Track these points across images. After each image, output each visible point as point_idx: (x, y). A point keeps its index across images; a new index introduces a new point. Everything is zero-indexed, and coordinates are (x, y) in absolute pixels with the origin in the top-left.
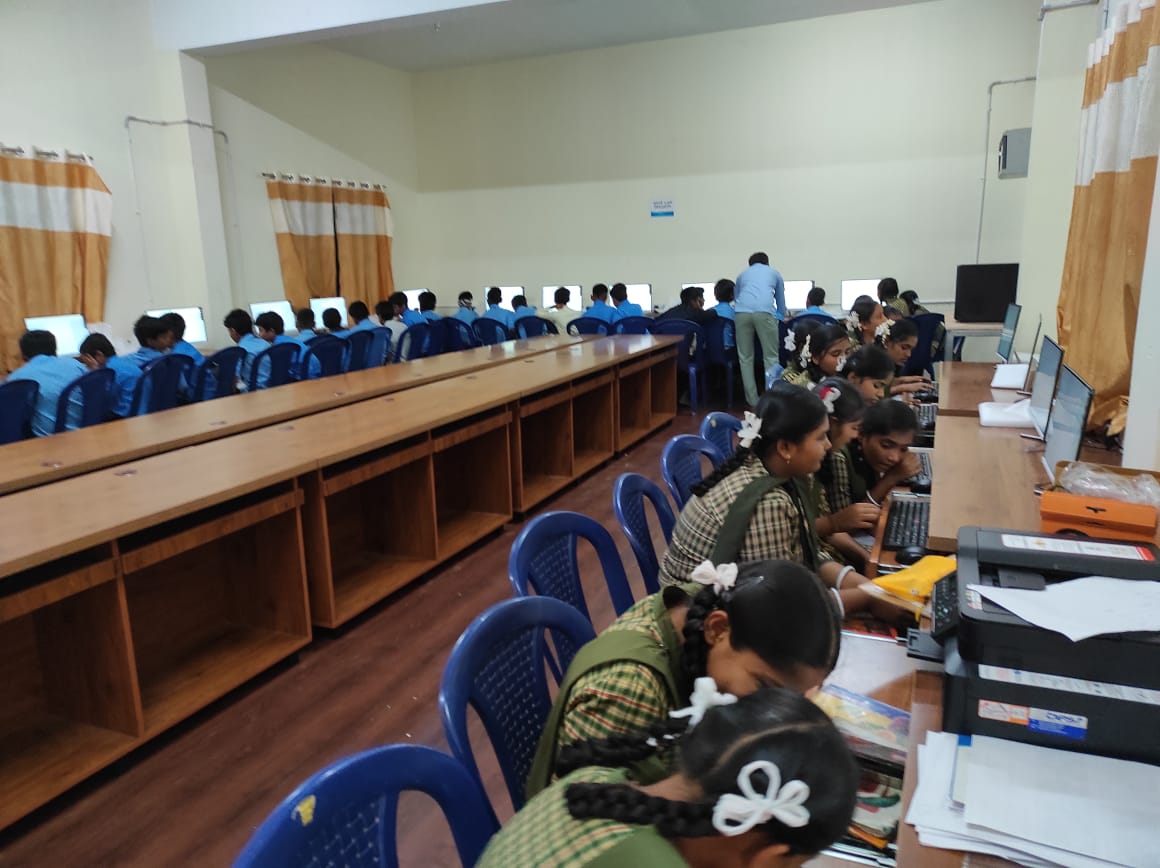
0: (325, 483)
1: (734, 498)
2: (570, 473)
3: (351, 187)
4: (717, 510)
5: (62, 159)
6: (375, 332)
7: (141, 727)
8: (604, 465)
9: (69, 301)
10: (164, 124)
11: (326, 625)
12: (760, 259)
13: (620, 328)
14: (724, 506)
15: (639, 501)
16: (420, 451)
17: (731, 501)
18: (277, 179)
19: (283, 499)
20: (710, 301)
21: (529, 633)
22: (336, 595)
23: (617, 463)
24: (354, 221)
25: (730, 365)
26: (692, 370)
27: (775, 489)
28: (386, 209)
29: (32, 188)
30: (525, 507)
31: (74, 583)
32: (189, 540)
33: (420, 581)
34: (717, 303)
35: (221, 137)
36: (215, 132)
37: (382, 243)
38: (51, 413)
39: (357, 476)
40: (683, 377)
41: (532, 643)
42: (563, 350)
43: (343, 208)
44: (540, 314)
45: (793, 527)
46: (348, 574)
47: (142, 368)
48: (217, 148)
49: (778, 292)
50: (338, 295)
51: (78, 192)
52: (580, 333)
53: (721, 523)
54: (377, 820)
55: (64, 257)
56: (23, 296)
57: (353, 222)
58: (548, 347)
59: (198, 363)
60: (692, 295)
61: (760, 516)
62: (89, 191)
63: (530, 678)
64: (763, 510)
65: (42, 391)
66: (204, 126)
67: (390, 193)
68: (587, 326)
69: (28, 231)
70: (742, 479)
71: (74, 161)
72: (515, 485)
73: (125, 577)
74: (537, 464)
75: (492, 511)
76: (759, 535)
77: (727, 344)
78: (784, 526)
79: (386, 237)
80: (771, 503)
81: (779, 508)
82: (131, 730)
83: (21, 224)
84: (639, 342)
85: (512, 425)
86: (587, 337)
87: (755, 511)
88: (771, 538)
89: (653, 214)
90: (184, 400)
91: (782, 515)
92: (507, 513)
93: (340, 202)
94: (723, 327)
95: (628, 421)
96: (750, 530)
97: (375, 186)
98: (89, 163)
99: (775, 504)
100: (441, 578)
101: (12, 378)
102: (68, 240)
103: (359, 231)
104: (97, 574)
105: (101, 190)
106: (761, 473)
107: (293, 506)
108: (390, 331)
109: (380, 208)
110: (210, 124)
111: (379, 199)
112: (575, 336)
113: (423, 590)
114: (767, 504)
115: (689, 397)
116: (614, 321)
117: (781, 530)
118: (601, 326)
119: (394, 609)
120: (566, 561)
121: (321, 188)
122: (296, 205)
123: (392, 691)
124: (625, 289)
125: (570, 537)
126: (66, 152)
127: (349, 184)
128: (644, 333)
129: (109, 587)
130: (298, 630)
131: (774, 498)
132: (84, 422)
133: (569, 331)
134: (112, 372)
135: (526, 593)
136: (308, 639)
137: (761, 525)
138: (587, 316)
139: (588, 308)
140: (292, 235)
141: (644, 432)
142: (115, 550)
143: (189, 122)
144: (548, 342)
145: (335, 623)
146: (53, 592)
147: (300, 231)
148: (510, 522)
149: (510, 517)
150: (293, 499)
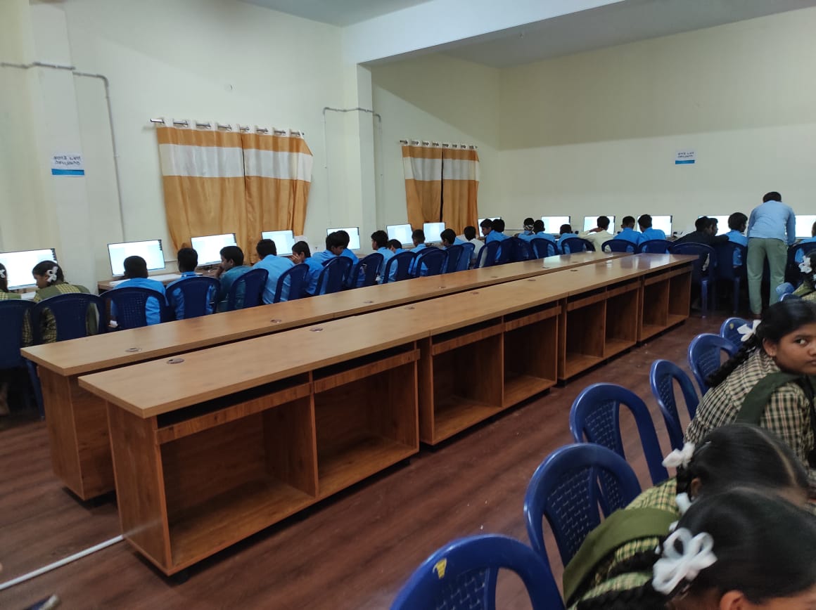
0: (433, 346)
1: (750, 389)
2: (601, 355)
3: (455, 148)
4: (734, 398)
5: (287, 135)
6: (464, 246)
7: (317, 491)
8: (628, 351)
9: (285, 222)
10: (345, 111)
11: (427, 442)
12: (774, 196)
13: (644, 248)
14: (741, 394)
15: (669, 382)
16: (496, 330)
17: (747, 391)
18: (408, 144)
19: (407, 354)
20: (723, 228)
21: (586, 470)
22: (436, 422)
23: (638, 350)
24: (455, 170)
25: (738, 280)
26: (705, 282)
27: (788, 384)
28: (476, 162)
29: (271, 153)
30: (566, 376)
31: (287, 395)
32: (352, 376)
33: (490, 420)
34: (729, 230)
35: (377, 118)
36: (374, 115)
37: (472, 186)
38: (273, 290)
39: (454, 344)
40: (696, 289)
41: (589, 478)
42: (600, 264)
43: (448, 162)
44: (581, 236)
45: (805, 416)
46: (444, 410)
47: (324, 264)
48: (374, 125)
49: (790, 223)
50: (441, 221)
51: (295, 154)
52: (612, 251)
53: (739, 408)
54: (484, 585)
55: (285, 194)
56: (262, 217)
57: (454, 172)
58: (586, 261)
59: (355, 263)
60: (705, 225)
61: (774, 405)
62: (301, 154)
63: (586, 503)
64: (777, 401)
65: (269, 276)
66: (368, 111)
67: (480, 151)
68: (618, 246)
69: (267, 179)
70: (757, 375)
71: (294, 135)
72: (560, 359)
73: (316, 396)
74: (577, 346)
75: (541, 376)
76: (773, 420)
77: (736, 263)
78: (797, 415)
79: (475, 181)
80: (785, 396)
81: (792, 400)
82: (311, 492)
83: (263, 175)
84: (660, 259)
85: (561, 316)
86: (617, 254)
87: (770, 401)
88: (784, 423)
89: (677, 162)
90: (346, 287)
91: (795, 405)
92: (553, 379)
93: (446, 158)
94: (734, 250)
95: (649, 319)
96: (764, 416)
97: (470, 147)
98: (302, 137)
99: (788, 397)
100: (505, 420)
101: (254, 267)
102: (287, 184)
103: (458, 178)
104: (300, 391)
105: (307, 153)
106: (773, 370)
107: (413, 360)
108: (474, 246)
109: (473, 161)
110: (371, 109)
111: (472, 156)
112: (608, 253)
113: (491, 427)
114: (780, 396)
115: (700, 304)
116: (640, 242)
117: (794, 418)
118: (629, 247)
119: (472, 437)
120: (610, 421)
121: (425, 148)
122: (419, 161)
123: (471, 494)
124: (651, 219)
125: (615, 403)
126: (290, 130)
127: (453, 146)
128: (664, 253)
129: (305, 400)
130: (410, 443)
131: (787, 391)
132: (290, 298)
133: (603, 250)
134: (308, 267)
135: (582, 441)
136: (417, 450)
137: (775, 413)
138: (618, 238)
139: (619, 233)
140: (415, 181)
141: (662, 328)
142: (311, 378)
143: (359, 109)
144: (588, 257)
145: (434, 442)
146: (277, 399)
147: (420, 178)
148: (555, 386)
149: (555, 382)
150: (413, 355)
